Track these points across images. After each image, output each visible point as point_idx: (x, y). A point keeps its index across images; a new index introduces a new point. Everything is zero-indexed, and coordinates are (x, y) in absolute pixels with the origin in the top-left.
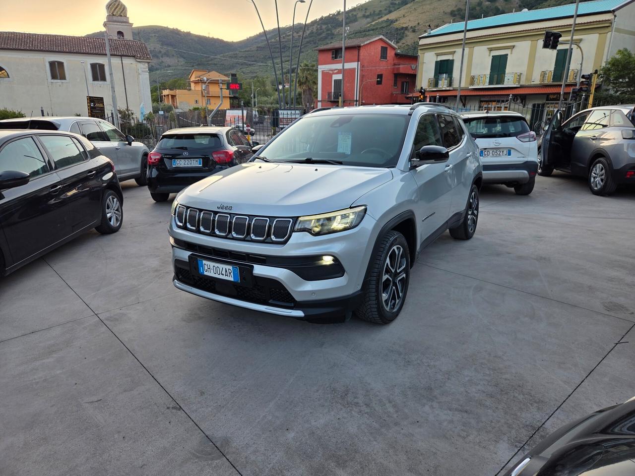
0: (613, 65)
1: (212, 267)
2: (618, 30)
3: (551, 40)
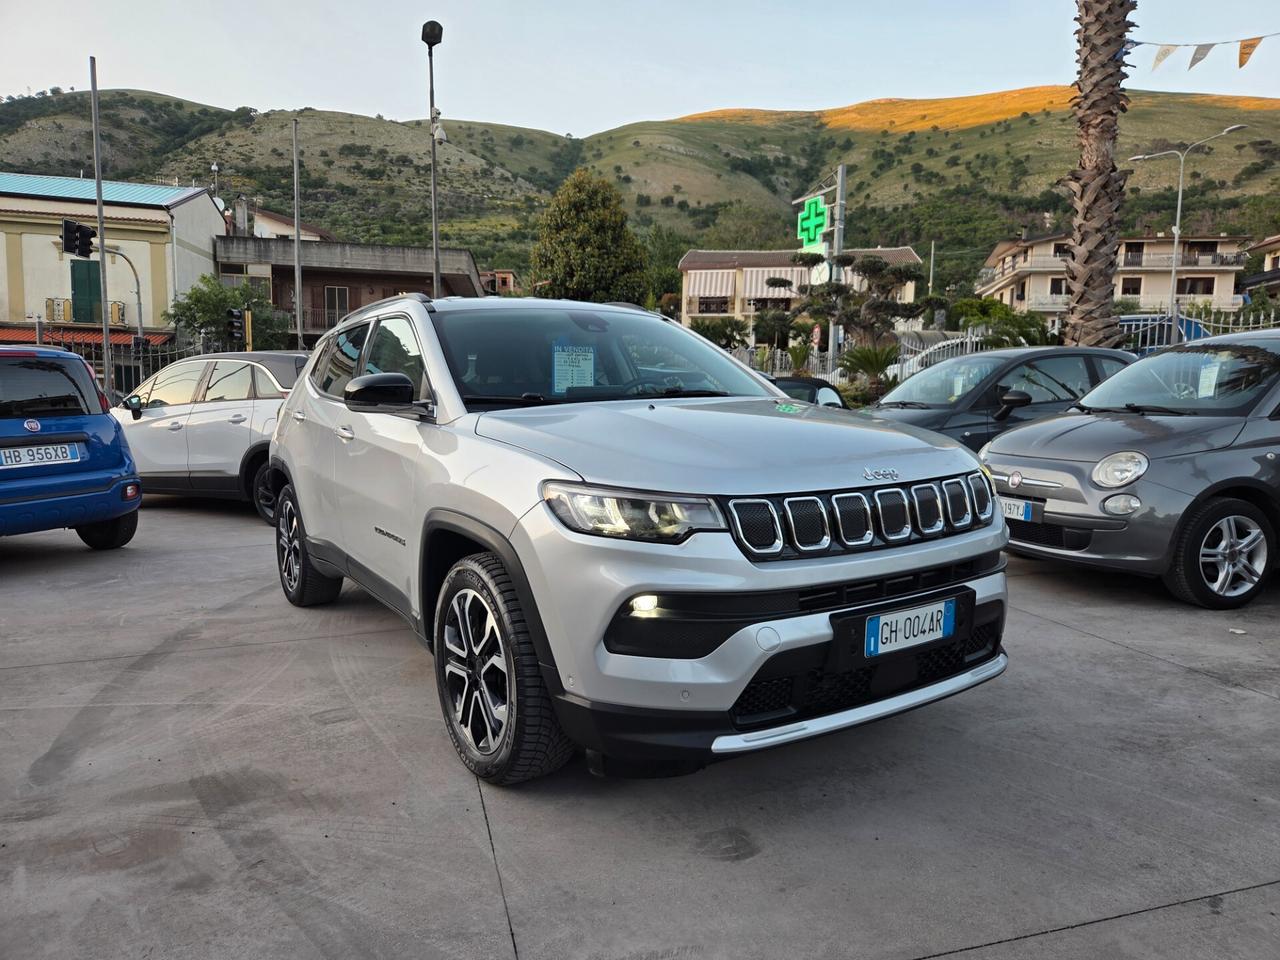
0: (198, 301)
1: (901, 625)
2: (180, 242)
3: (77, 238)
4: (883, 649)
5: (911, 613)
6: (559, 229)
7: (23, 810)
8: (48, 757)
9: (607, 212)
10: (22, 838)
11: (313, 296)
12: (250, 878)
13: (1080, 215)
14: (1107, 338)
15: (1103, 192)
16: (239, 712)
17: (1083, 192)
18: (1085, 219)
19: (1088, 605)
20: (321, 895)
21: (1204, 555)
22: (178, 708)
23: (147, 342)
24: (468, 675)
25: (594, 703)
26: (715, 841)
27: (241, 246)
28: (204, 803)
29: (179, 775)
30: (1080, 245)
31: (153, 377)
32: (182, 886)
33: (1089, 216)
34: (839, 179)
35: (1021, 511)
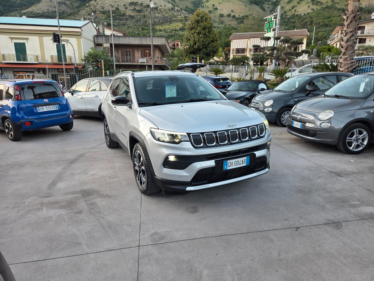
0: (90, 55)
1: (234, 163)
2: (85, 38)
3: (56, 38)
4: (228, 168)
5: (237, 160)
6: (192, 29)
7: (46, 195)
8: (51, 184)
9: (206, 23)
10: (45, 201)
11: (122, 52)
12: (90, 212)
13: (346, 27)
14: (351, 67)
15: (354, 19)
16: (92, 175)
17: (347, 19)
18: (347, 28)
19: (315, 152)
20: (103, 216)
21: (348, 140)
22: (79, 173)
23: (78, 68)
24: (139, 170)
25: (161, 178)
26: (189, 209)
27: (101, 38)
28: (83, 195)
29: (78, 189)
30: (345, 37)
31: (76, 84)
32: (76, 213)
33: (348, 27)
34: (279, 11)
35: (300, 126)
